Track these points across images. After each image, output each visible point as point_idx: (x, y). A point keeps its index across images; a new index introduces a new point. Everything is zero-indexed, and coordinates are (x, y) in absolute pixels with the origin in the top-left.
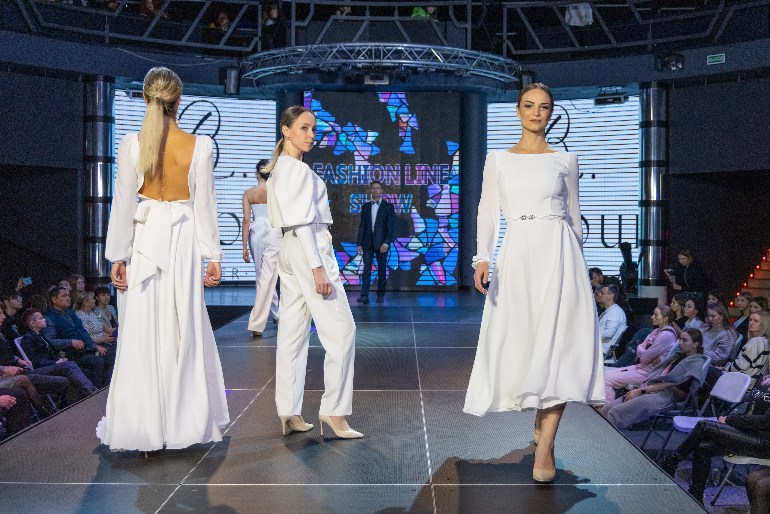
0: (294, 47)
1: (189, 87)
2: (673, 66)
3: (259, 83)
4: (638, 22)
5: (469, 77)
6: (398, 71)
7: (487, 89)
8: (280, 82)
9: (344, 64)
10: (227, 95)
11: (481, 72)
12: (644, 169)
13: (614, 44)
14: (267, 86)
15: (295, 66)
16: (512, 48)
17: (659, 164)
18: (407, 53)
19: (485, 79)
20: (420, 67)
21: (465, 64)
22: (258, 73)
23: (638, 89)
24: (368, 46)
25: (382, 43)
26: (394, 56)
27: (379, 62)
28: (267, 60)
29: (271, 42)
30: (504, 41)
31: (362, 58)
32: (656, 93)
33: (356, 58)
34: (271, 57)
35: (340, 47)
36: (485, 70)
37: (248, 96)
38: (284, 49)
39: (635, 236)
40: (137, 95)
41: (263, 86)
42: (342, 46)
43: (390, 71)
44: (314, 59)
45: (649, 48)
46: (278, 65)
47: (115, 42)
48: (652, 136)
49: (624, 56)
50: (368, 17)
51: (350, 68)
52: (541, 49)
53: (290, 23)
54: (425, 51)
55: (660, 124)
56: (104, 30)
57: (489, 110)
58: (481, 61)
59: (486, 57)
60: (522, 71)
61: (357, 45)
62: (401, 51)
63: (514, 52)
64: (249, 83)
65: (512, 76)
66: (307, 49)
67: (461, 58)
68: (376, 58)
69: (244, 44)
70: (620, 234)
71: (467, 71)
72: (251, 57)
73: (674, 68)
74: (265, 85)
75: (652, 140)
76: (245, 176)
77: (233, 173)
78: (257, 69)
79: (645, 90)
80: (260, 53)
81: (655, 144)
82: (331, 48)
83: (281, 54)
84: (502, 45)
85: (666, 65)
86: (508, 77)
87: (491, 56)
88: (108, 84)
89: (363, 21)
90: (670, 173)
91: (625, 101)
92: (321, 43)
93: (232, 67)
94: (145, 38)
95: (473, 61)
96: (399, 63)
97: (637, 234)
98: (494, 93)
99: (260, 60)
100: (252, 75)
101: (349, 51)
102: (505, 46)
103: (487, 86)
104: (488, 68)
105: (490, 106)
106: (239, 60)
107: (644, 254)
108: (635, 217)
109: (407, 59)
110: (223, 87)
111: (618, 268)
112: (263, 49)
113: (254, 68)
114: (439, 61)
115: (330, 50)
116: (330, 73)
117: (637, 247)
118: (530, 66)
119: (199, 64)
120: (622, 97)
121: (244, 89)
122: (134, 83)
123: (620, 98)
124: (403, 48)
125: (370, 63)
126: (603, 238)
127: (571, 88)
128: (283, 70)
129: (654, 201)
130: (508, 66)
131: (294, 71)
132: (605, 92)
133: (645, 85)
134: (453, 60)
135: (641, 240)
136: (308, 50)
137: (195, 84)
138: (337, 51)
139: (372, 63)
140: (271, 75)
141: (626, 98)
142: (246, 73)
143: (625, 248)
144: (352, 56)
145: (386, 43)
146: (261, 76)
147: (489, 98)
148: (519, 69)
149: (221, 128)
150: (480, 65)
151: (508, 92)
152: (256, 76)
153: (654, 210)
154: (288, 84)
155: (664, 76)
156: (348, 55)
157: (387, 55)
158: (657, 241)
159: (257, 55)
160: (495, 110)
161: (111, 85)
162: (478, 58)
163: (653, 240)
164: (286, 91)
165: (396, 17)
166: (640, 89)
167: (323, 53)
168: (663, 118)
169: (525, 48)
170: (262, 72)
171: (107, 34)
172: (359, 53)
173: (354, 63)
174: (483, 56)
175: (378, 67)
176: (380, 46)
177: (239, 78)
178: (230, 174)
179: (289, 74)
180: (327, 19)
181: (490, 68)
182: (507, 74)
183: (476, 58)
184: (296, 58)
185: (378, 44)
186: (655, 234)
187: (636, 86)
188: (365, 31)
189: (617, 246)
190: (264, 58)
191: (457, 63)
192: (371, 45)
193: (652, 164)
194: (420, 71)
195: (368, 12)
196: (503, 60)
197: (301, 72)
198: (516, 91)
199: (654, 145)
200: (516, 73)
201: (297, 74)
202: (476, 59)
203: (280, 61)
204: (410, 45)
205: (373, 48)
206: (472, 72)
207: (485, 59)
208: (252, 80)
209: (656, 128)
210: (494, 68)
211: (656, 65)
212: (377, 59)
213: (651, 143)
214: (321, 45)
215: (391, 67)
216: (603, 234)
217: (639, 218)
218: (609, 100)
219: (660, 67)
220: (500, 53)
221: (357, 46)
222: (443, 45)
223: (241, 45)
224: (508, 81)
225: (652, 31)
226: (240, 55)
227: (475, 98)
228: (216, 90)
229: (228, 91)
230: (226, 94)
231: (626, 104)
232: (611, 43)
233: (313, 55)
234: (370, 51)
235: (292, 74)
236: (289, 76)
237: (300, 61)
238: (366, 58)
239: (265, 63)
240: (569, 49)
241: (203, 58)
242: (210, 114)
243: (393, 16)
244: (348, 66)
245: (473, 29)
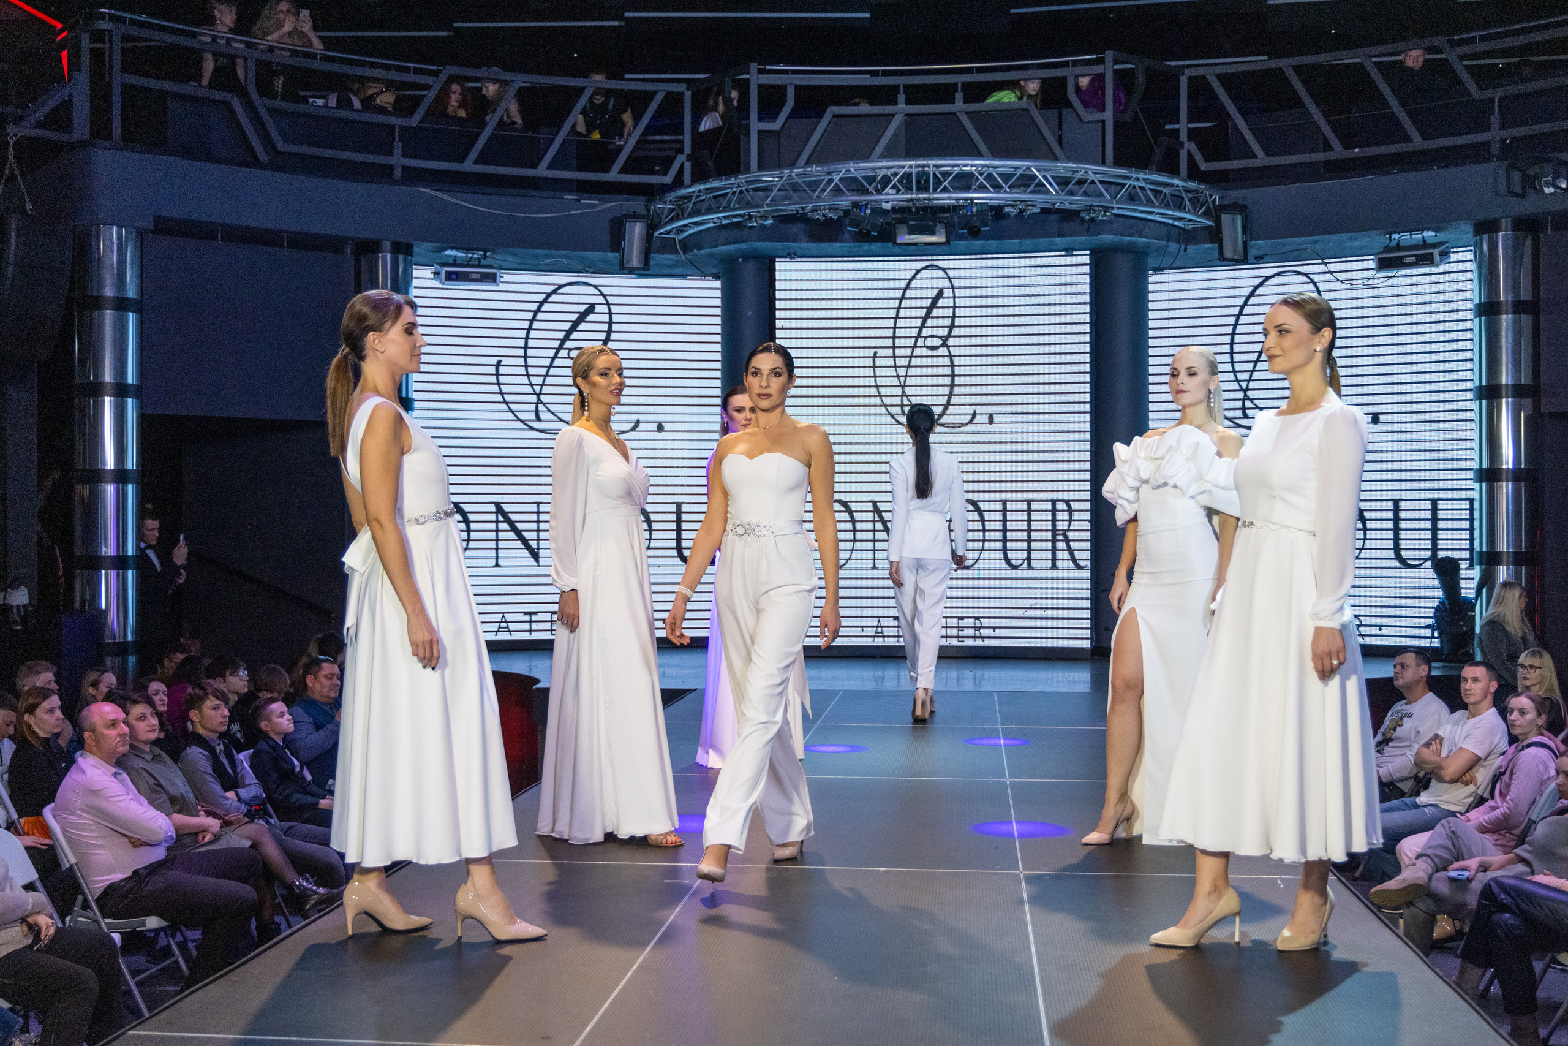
0: (754, 174)
1: (551, 256)
2: (1548, 185)
3: (687, 245)
4: (1469, 94)
5: (1110, 222)
6: (965, 216)
7: (1148, 244)
8: (729, 244)
9: (856, 205)
10: (625, 271)
11: (1135, 211)
12: (1484, 402)
13: (1418, 141)
14: (702, 252)
15: (759, 212)
16: (1198, 157)
17: (1518, 391)
18: (981, 179)
19: (1144, 222)
20: (1009, 205)
21: (1101, 195)
22: (685, 226)
23: (1471, 235)
24: (903, 167)
25: (931, 160)
26: (956, 184)
27: (925, 199)
28: (704, 200)
29: (710, 163)
30: (1182, 143)
31: (891, 191)
32: (1510, 242)
33: (879, 192)
34: (711, 195)
35: (848, 171)
36: (1145, 205)
37: (666, 272)
38: (736, 178)
39: (1466, 545)
40: (454, 276)
41: (695, 251)
42: (852, 169)
43: (948, 215)
44: (796, 196)
45: (1495, 149)
46: (725, 209)
47: (413, 176)
48: (1503, 333)
49: (1438, 168)
50: (902, 107)
51: (868, 211)
52: (1261, 159)
53: (747, 128)
54: (1020, 172)
55: (1519, 307)
56: (391, 154)
57: (1151, 288)
58: (1134, 187)
59: (1144, 179)
60: (1219, 205)
61: (883, 166)
62: (970, 175)
63: (1204, 166)
64: (668, 246)
65: (1199, 216)
66: (781, 178)
67: (1093, 182)
68: (919, 189)
69: (658, 168)
70: (1434, 539)
71: (1106, 209)
72: (671, 196)
73: (1549, 190)
74: (700, 248)
75: (1503, 341)
76: (660, 428)
77: (638, 423)
78: (685, 219)
79: (1486, 237)
80: (690, 186)
81: (1510, 351)
82: (830, 173)
83: (731, 188)
84: (1178, 154)
85: (1531, 183)
86: (1192, 218)
87: (1156, 177)
88: (401, 257)
89: (893, 115)
90: (1543, 410)
91: (1441, 261)
92: (808, 163)
93: (635, 217)
94: (468, 166)
95: (1120, 187)
96: (966, 199)
97: (1471, 540)
98: (1163, 252)
99: (690, 201)
100: (674, 231)
101: (865, 178)
102: (1183, 154)
103: (1147, 238)
104: (1149, 202)
105: (1154, 278)
106: (648, 201)
107: (1487, 581)
108: (1466, 504)
109: (982, 188)
110: (617, 255)
111: (1431, 613)
112: (695, 180)
113: (677, 218)
114: (1048, 192)
115: (827, 178)
116: (829, 221)
117: (1471, 567)
118: (1236, 195)
119: (571, 213)
120: (1436, 252)
121: (657, 258)
122: (449, 252)
123: (1432, 254)
124: (974, 168)
125: (908, 200)
126: (1397, 549)
127: (1327, 237)
128: (735, 220)
129: (1508, 469)
130: (1190, 195)
131: (756, 221)
132: (1398, 244)
133: (1486, 227)
134: (1076, 187)
135: (1481, 553)
136: (785, 178)
137: (564, 252)
138: (841, 179)
139: (912, 200)
140: (713, 227)
141: (1445, 254)
142: (663, 227)
143: (1447, 570)
144: (871, 189)
145: (940, 159)
146: (691, 231)
147: (1152, 261)
148: (1215, 199)
149: (613, 336)
150: (1132, 198)
151: (1190, 248)
152: (682, 231)
153: (1506, 489)
154: (743, 246)
155: (1528, 206)
156: (863, 185)
157: (940, 183)
158: (1515, 553)
159: (684, 192)
160: (1165, 287)
161: (405, 260)
162: (1129, 183)
163: (1508, 553)
164: (740, 260)
165: (959, 105)
166: (1475, 236)
167: (813, 185)
168: (1526, 295)
169: (1227, 158)
170: (692, 225)
171: (398, 160)
172: (886, 181)
173: (876, 201)
174: (1139, 178)
175: (924, 209)
176: (929, 166)
177: (648, 238)
178: (631, 425)
179: (746, 226)
180: (820, 116)
181: (1153, 202)
182: (1189, 212)
183: (1124, 182)
184: (760, 193)
185: (925, 162)
186: (1510, 538)
187: (1467, 228)
188: (896, 134)
189: (1428, 564)
190: (698, 197)
191: (1085, 194)
192: (910, 165)
193: (1504, 394)
194: (1008, 213)
195: (901, 97)
196: (1181, 183)
197: (770, 222)
198: (1207, 246)
199: (1507, 352)
200: (1208, 208)
201: (762, 226)
202: (1126, 184)
203: (730, 202)
204: (988, 162)
205: (914, 171)
206: (1115, 211)
207: (1143, 185)
208: (674, 239)
209: (1510, 316)
210: (1163, 200)
211: (1508, 184)
212: (922, 193)
213: (1501, 347)
214: (809, 169)
215: (949, 207)
216: (1396, 539)
217: (1476, 505)
218: (1408, 260)
219: (1517, 188)
220: (1174, 171)
221: (880, 168)
222: (1056, 159)
223: (651, 172)
224: (1191, 226)
225: (1500, 111)
226: (651, 192)
227: (1123, 263)
228: (604, 261)
229: (627, 263)
230: (623, 268)
231: (1443, 268)
232: (1411, 141)
233: (795, 187)
234: (908, 176)
235: (752, 227)
236: (746, 230)
237: (768, 201)
238: (898, 191)
239: (698, 206)
240: (1319, 156)
241: (579, 200)
242: (591, 308)
243: (953, 101)
244: (864, 208)
245: (1117, 125)
